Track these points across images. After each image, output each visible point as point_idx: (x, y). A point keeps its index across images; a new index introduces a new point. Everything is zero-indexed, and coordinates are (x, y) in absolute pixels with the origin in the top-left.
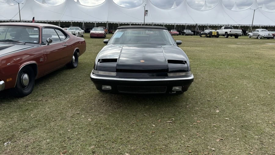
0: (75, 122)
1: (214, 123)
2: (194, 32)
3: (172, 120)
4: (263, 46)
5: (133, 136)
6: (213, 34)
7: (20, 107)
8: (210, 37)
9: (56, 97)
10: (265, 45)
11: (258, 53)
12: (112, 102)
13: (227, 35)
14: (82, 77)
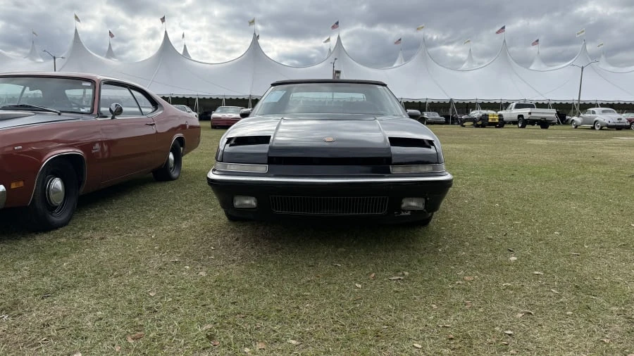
0: (166, 277)
1: (505, 282)
2: (447, 117)
3: (404, 275)
4: (606, 141)
5: (308, 305)
6: (490, 121)
7: (38, 251)
8: (483, 126)
9: (126, 232)
10: (612, 140)
11: (599, 153)
12: (259, 241)
13: (523, 122)
14: (189, 196)
